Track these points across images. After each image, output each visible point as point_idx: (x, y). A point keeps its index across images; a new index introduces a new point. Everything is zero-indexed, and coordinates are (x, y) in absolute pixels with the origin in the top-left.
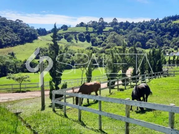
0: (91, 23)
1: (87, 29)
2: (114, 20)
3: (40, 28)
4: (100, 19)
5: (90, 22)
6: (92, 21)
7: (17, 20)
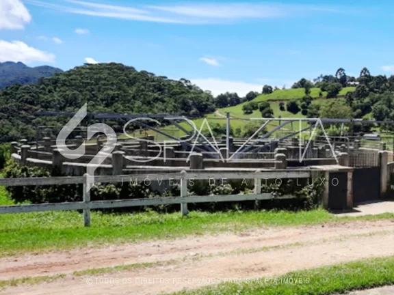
0: (321, 79)
1: (307, 92)
2: (362, 72)
3: (227, 93)
4: (339, 70)
5: (319, 78)
6: (324, 75)
7: (182, 79)
